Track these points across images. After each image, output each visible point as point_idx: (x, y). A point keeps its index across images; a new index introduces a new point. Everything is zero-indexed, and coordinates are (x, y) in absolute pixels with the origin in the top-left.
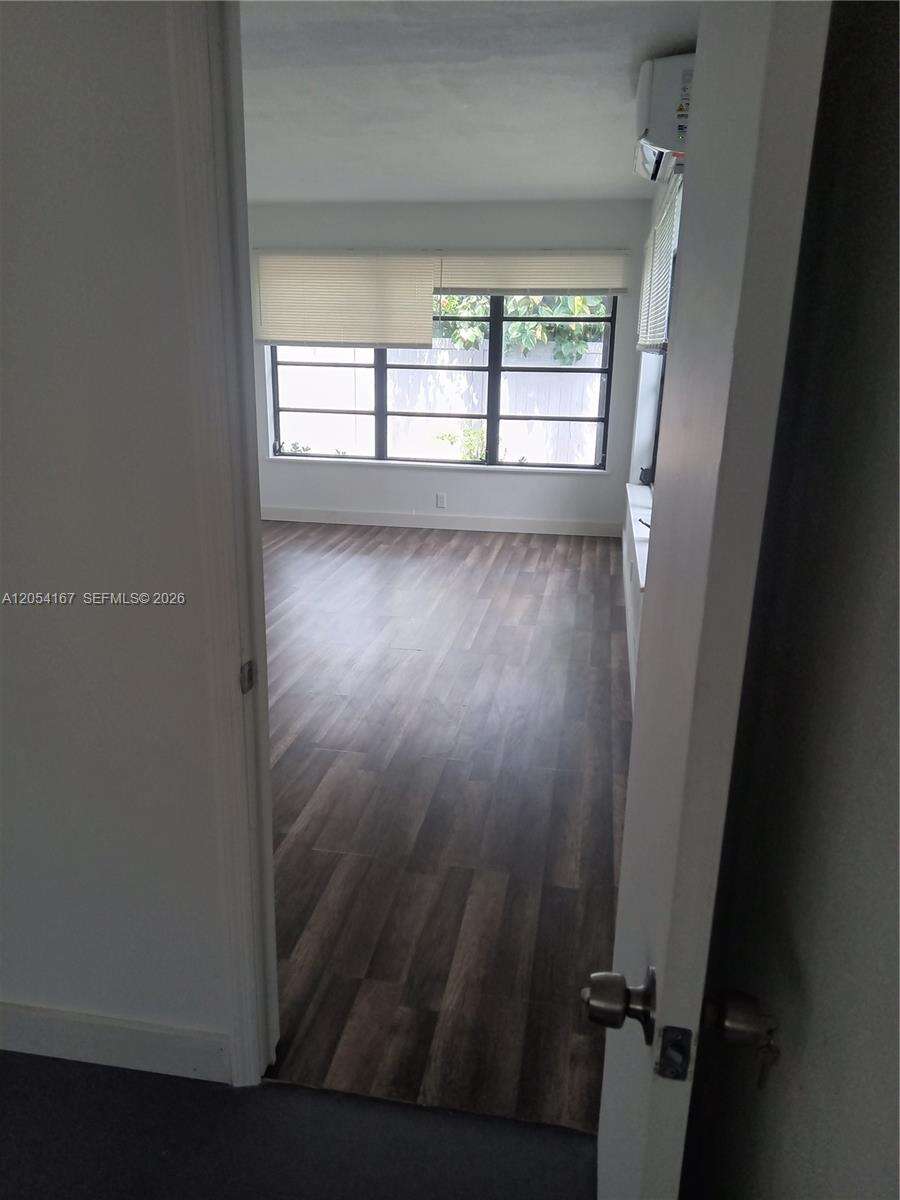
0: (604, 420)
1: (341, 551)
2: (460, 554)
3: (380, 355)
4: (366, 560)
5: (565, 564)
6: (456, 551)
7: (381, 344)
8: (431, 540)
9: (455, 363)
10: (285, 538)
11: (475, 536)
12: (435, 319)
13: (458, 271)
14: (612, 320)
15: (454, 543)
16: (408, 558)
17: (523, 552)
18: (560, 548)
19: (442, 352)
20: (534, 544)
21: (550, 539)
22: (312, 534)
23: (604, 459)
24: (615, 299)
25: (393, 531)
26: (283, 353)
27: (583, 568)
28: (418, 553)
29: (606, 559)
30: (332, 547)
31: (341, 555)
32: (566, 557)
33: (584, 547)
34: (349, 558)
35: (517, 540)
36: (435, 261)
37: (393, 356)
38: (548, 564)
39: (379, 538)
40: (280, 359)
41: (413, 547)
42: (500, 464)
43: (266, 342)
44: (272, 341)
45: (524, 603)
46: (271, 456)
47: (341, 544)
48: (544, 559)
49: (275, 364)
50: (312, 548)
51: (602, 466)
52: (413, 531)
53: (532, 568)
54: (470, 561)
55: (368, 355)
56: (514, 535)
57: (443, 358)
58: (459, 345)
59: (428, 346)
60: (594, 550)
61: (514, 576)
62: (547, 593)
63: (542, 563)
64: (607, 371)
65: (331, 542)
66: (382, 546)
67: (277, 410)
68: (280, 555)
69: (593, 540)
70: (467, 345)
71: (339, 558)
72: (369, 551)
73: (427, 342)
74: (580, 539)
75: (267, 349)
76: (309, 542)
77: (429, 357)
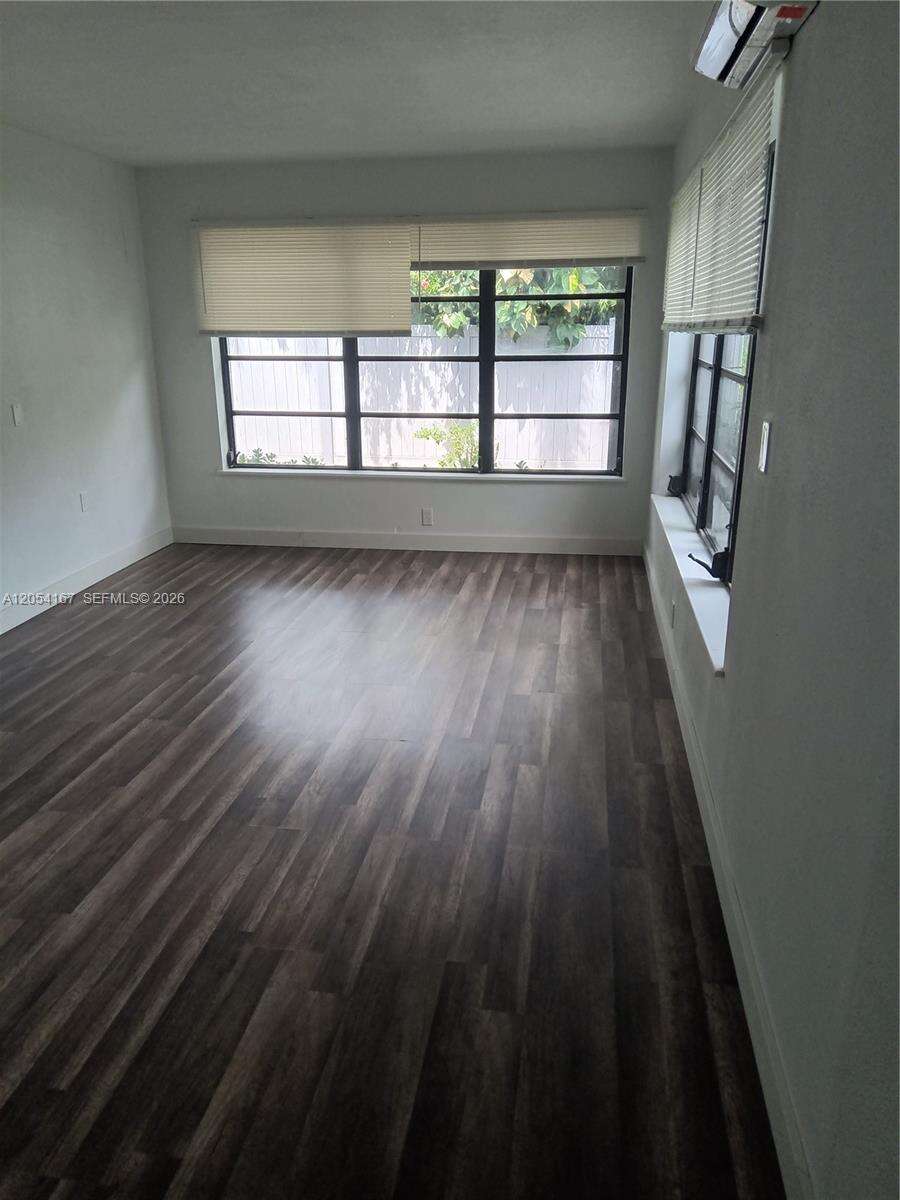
0: (618, 416)
1: (309, 584)
2: (452, 585)
3: (350, 345)
4: (338, 597)
5: (580, 597)
6: (446, 581)
7: (349, 332)
8: (417, 566)
9: (438, 354)
10: (241, 569)
11: (468, 560)
12: (414, 300)
13: (440, 242)
14: (626, 296)
15: (444, 569)
16: (388, 593)
17: (528, 580)
18: (571, 572)
19: (425, 341)
20: (540, 569)
21: (558, 561)
22: (275, 562)
23: (619, 465)
24: (630, 270)
25: (371, 555)
26: (235, 346)
27: (603, 601)
28: (401, 586)
29: (628, 587)
30: (297, 579)
31: (307, 592)
32: (580, 587)
33: (600, 571)
34: (318, 593)
35: (520, 563)
36: (413, 228)
37: (365, 346)
38: (561, 596)
39: (355, 565)
40: (232, 352)
41: (395, 577)
42: (494, 472)
43: (213, 333)
44: (219, 332)
45: (536, 656)
46: (225, 468)
47: (308, 577)
48: (553, 588)
49: (226, 359)
50: (274, 580)
51: (618, 471)
52: (396, 554)
53: (540, 603)
54: (465, 594)
55: (336, 347)
56: (515, 555)
57: (426, 348)
58: (441, 333)
59: (407, 333)
60: (614, 574)
61: (520, 615)
62: (563, 640)
63: (553, 595)
64: (621, 357)
65: (298, 571)
66: (358, 575)
67: (230, 414)
68: (236, 591)
69: (609, 561)
70: (451, 332)
71: (306, 595)
72: (340, 586)
73: (404, 327)
74: (593, 559)
75: (215, 341)
76: (270, 574)
77: (411, 346)
